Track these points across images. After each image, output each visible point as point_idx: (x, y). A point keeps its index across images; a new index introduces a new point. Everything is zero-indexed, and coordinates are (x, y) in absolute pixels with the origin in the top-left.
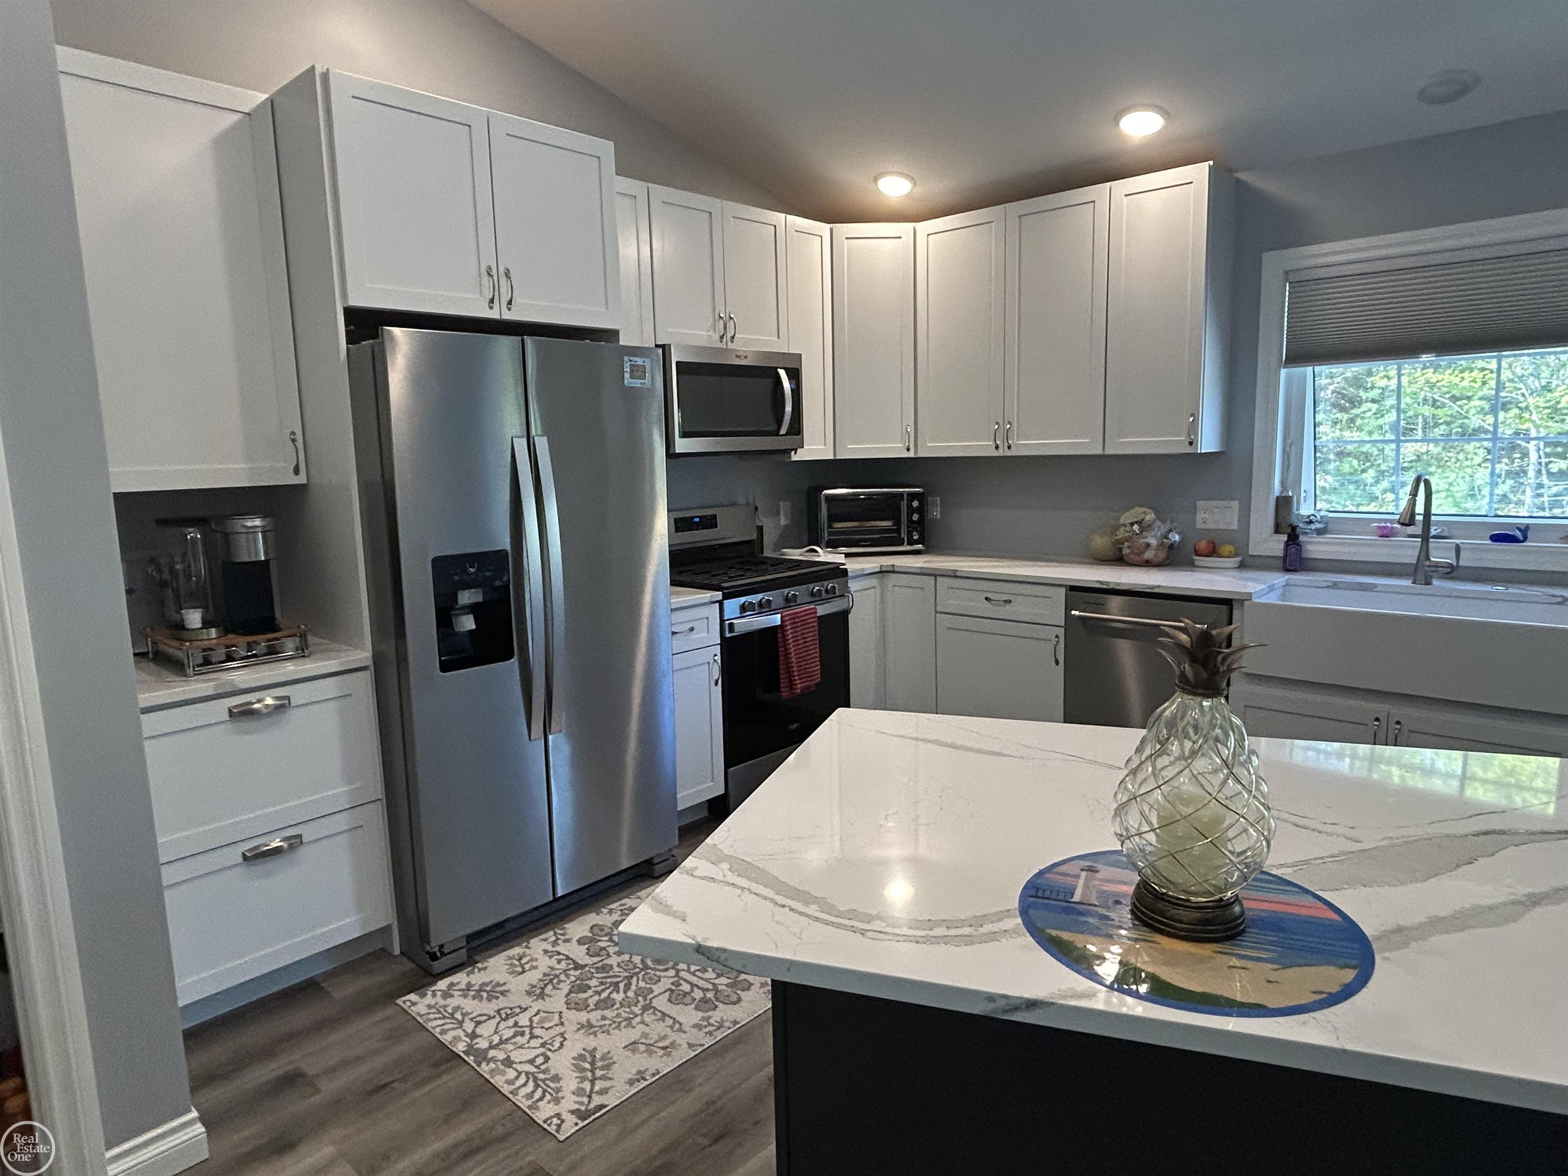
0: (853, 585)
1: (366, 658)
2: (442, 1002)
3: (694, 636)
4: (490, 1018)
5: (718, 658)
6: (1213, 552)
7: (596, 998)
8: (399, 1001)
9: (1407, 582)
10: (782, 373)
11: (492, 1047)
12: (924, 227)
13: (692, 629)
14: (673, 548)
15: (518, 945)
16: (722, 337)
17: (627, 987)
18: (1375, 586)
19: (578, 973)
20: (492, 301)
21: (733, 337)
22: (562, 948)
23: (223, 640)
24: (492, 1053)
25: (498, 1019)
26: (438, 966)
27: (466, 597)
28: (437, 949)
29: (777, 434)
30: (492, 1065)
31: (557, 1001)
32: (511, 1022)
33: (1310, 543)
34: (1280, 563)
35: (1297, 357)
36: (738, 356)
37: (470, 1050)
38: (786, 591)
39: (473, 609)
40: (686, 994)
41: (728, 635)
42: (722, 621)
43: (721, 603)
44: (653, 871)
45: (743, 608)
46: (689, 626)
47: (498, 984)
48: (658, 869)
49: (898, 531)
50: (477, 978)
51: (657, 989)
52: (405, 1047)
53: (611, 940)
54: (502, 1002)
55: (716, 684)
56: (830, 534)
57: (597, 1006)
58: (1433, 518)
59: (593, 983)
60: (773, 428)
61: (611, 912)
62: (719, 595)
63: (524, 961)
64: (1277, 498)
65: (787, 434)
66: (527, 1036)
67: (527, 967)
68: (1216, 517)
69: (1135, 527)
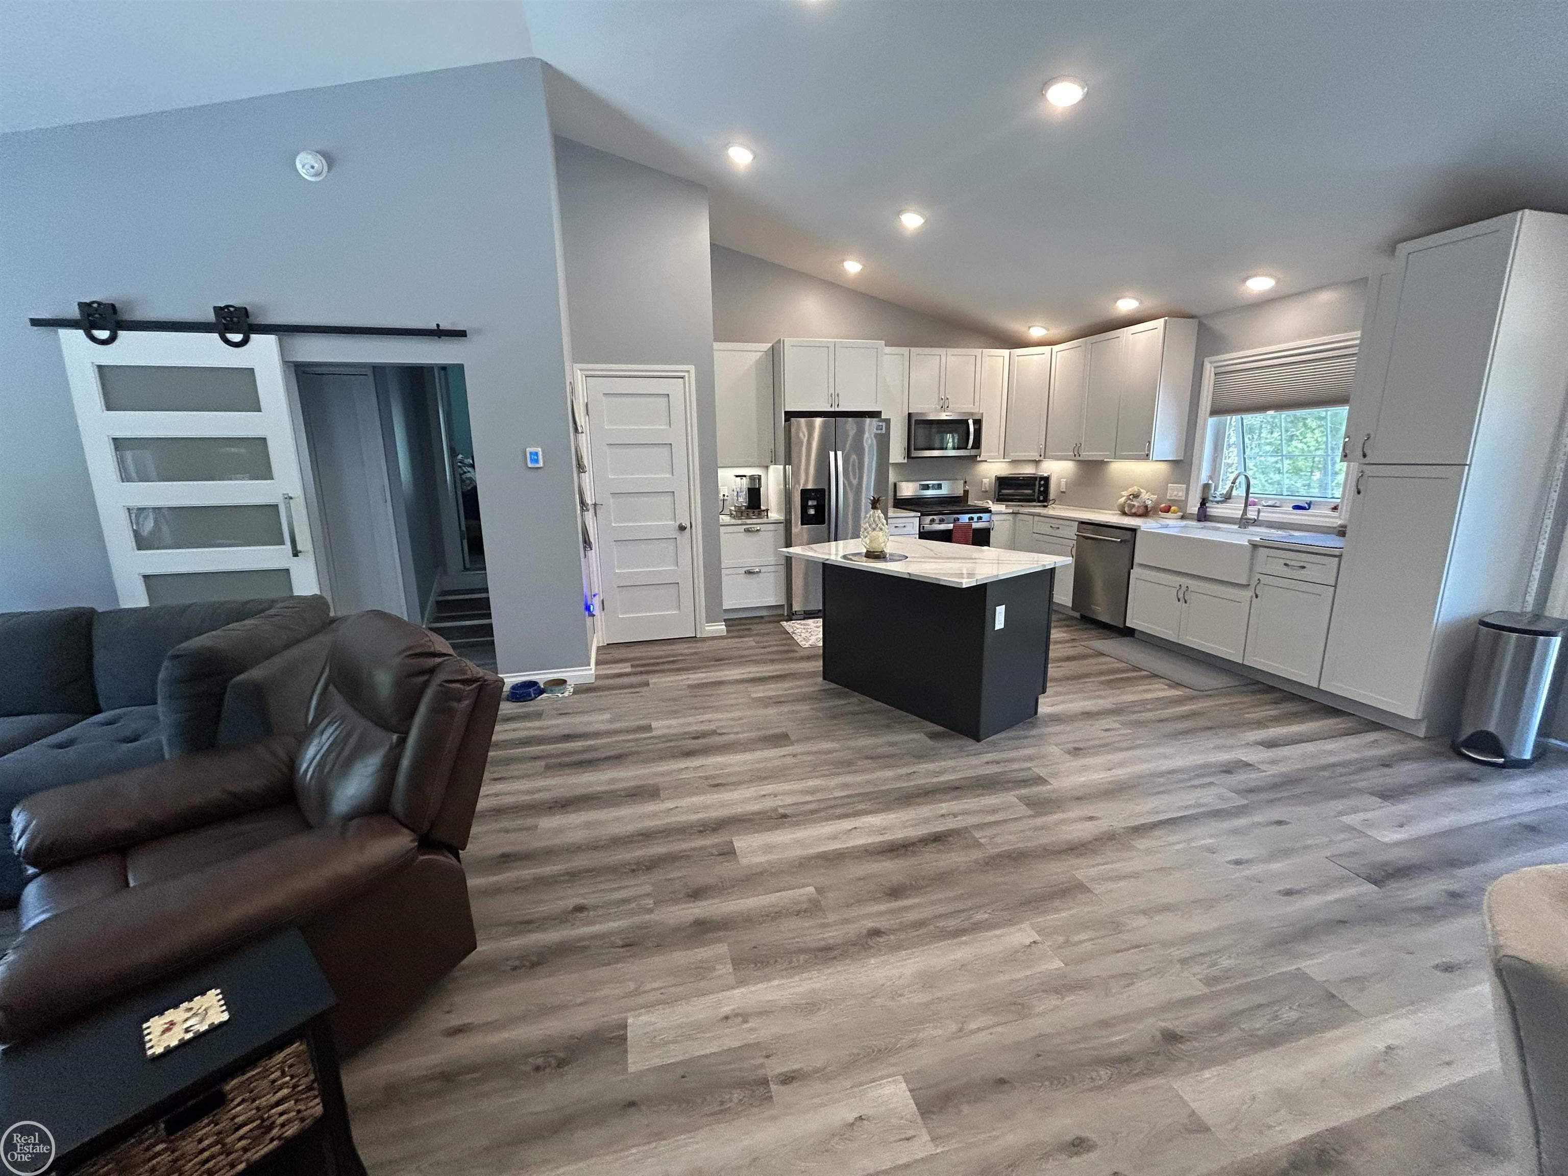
0: (994, 517)
1: (783, 520)
3: (906, 529)
6: (1167, 510)
8: (782, 621)
9: (1236, 527)
10: (971, 422)
12: (1056, 348)
13: (906, 526)
16: (942, 407)
18: (1220, 528)
20: (832, 405)
21: (946, 407)
26: (794, 617)
27: (810, 503)
28: (795, 613)
29: (966, 448)
33: (1210, 507)
34: (1196, 517)
35: (1214, 412)
36: (947, 416)
38: (954, 516)
39: (814, 506)
41: (922, 531)
42: (920, 525)
43: (919, 517)
46: (904, 525)
49: (1034, 495)
58: (1250, 495)
60: (964, 446)
62: (919, 514)
64: (1205, 484)
65: (973, 448)
68: (1175, 493)
69: (1131, 497)
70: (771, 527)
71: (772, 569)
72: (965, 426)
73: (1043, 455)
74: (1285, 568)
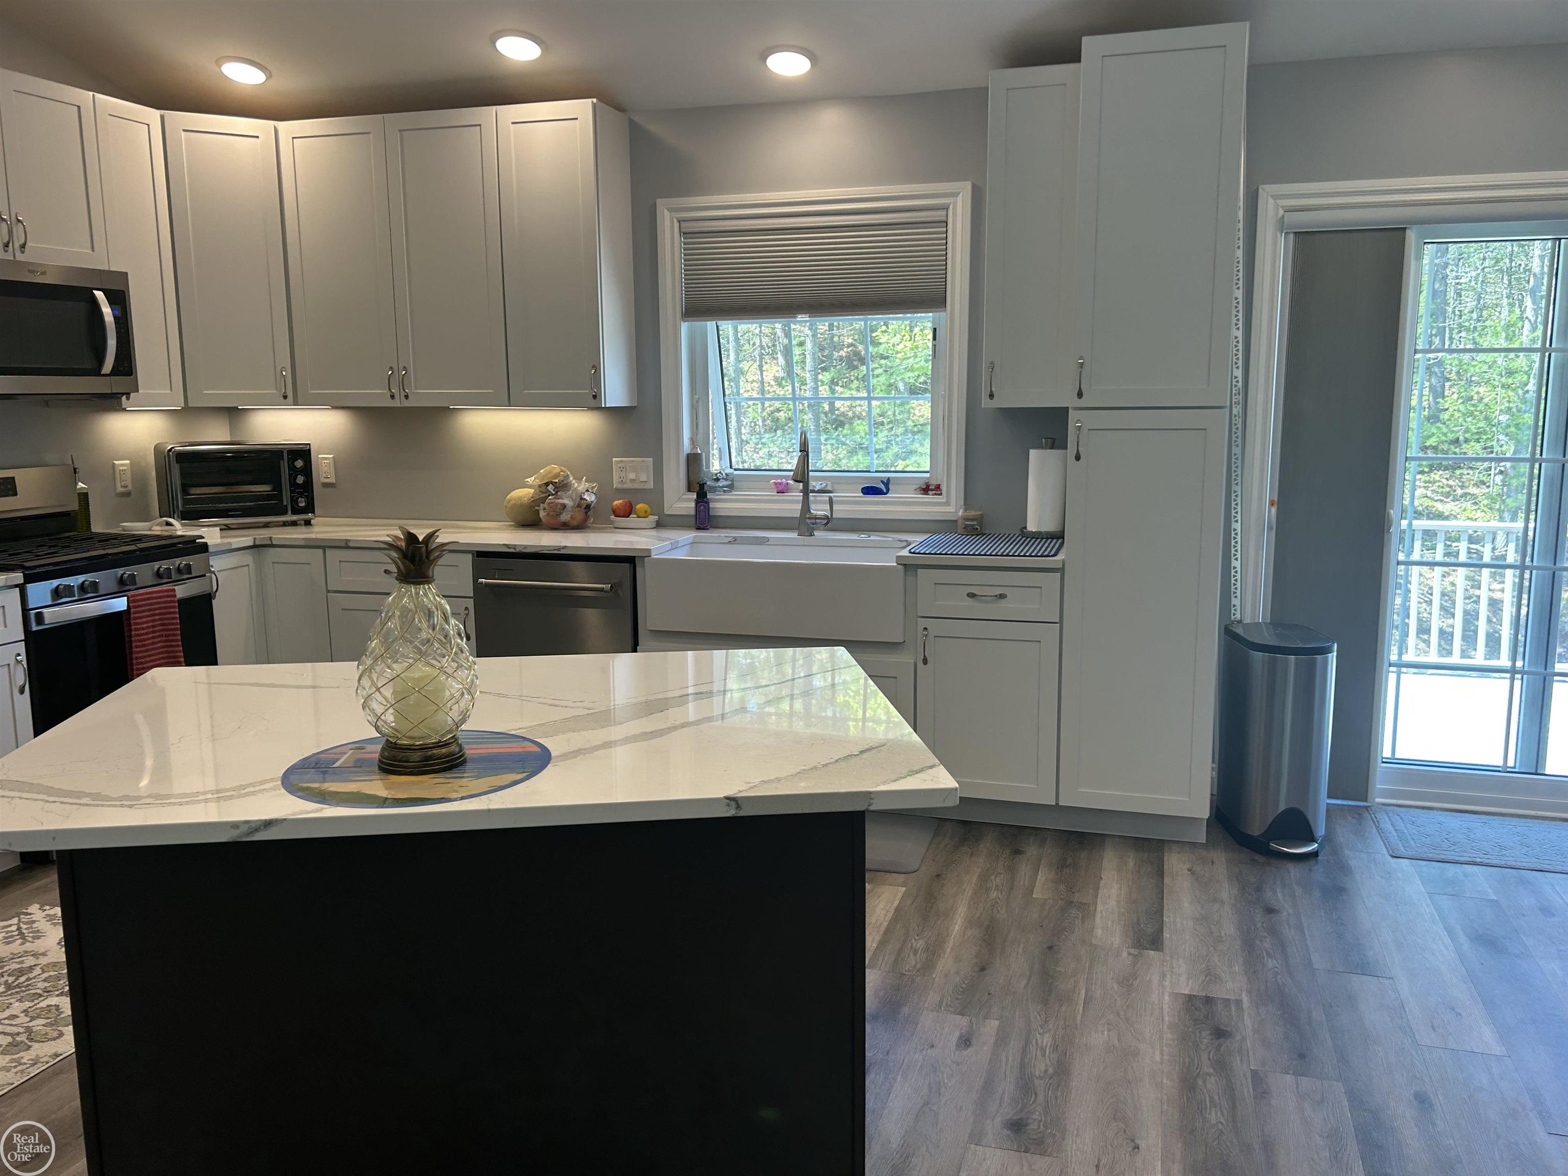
5: (22, 658)
6: (627, 511)
9: (794, 535)
10: (99, 295)
12: (289, 128)
16: (6, 245)
18: (768, 539)
21: (23, 246)
29: (96, 372)
33: (718, 500)
34: (691, 521)
35: (695, 312)
36: (33, 272)
41: (35, 628)
42: (25, 610)
43: (22, 587)
45: (57, 593)
49: (279, 497)
55: (22, 692)
60: (91, 365)
62: (18, 577)
64: (688, 455)
65: (115, 372)
68: (632, 476)
69: (550, 487)
72: (83, 305)
73: (290, 394)
74: (970, 602)
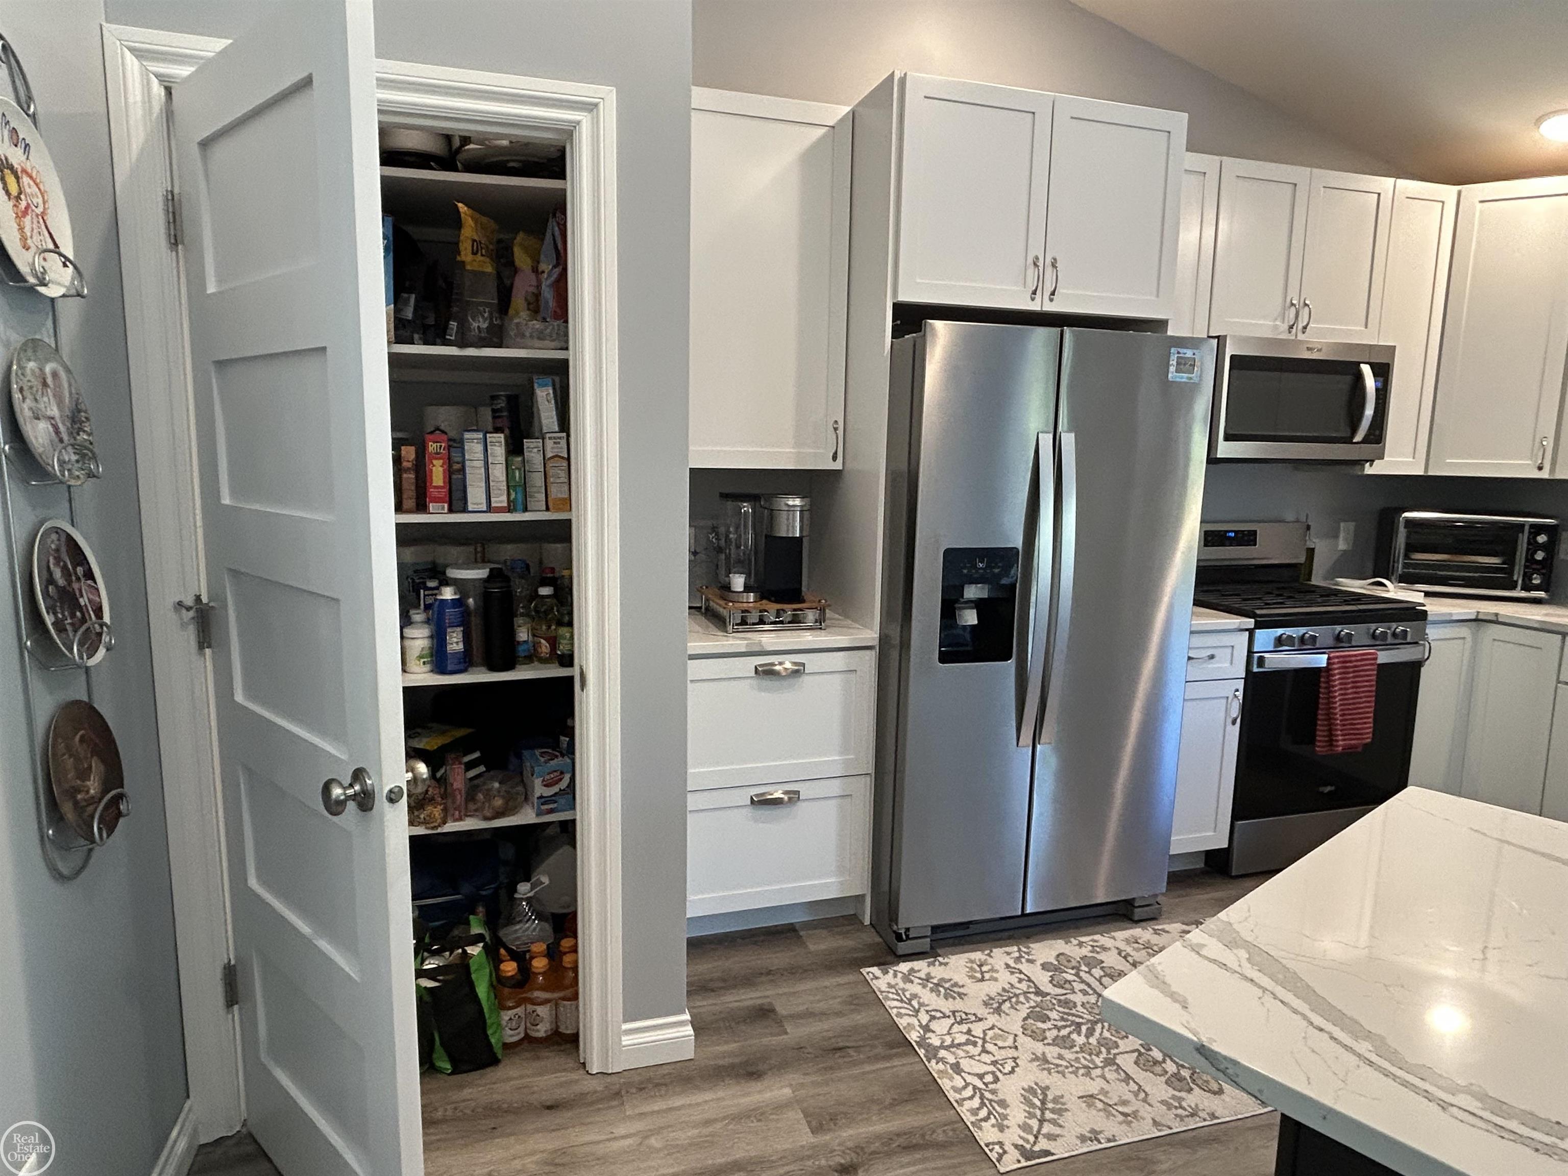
0: (1432, 632)
1: (873, 639)
2: (901, 985)
3: (1213, 665)
4: (945, 1016)
5: (1240, 694)
7: (1055, 1032)
8: (864, 971)
10: (1366, 369)
11: (942, 1047)
13: (1212, 657)
14: (1201, 564)
15: (983, 951)
16: (1291, 327)
17: (1090, 1033)
19: (1039, 999)
20: (1034, 293)
21: (1305, 328)
22: (1024, 967)
23: (758, 605)
24: (942, 1053)
25: (952, 1020)
26: (903, 948)
27: (972, 592)
28: (903, 931)
29: (1349, 440)
30: (941, 1066)
31: (1013, 1021)
32: (964, 1028)
36: (1309, 349)
37: (922, 1042)
38: (1338, 628)
39: (979, 604)
40: (1156, 1062)
41: (1255, 669)
42: (1250, 652)
43: (1251, 632)
44: (1133, 913)
45: (1279, 641)
46: (1209, 652)
47: (956, 985)
48: (1138, 913)
49: (1512, 572)
50: (938, 972)
51: (1124, 1045)
52: (861, 1018)
53: (1077, 975)
54: (958, 1004)
55: (1234, 722)
56: (1406, 566)
57: (1056, 1042)
59: (1054, 1015)
60: (1345, 433)
61: (1081, 944)
62: (1250, 623)
63: (985, 968)
65: (1365, 441)
66: (979, 1049)
67: (987, 976)
70: (838, 660)
71: (835, 787)
72: (1349, 379)
73: (1547, 465)
